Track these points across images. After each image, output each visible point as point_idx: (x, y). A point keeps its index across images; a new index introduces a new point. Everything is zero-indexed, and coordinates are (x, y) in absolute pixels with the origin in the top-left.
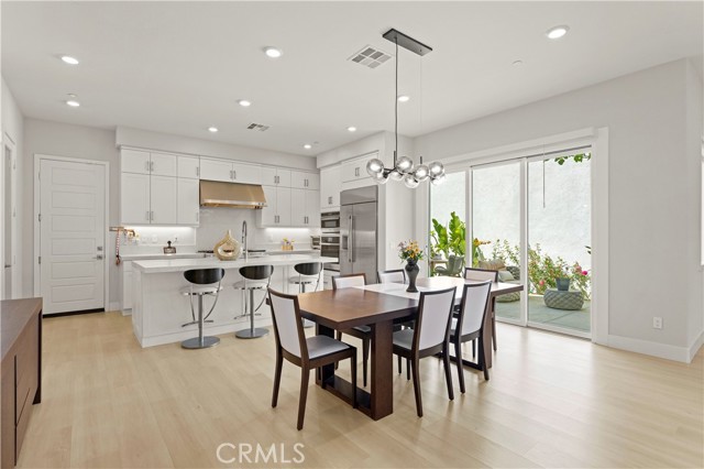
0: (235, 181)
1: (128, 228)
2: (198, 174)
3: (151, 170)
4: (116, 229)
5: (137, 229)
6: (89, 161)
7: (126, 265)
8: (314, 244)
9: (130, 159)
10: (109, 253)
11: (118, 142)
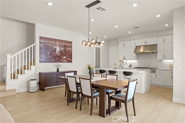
0: (146, 45)
2: (135, 45)
3: (124, 46)
4: (121, 61)
11: (118, 41)
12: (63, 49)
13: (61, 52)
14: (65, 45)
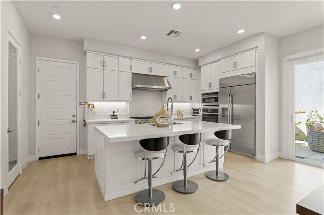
0: (151, 74)
1: (90, 103)
2: (131, 69)
3: (104, 66)
4: (84, 104)
5: (95, 104)
6: (68, 61)
7: (90, 127)
8: (194, 113)
9: (92, 60)
10: (79, 118)
11: (85, 48)
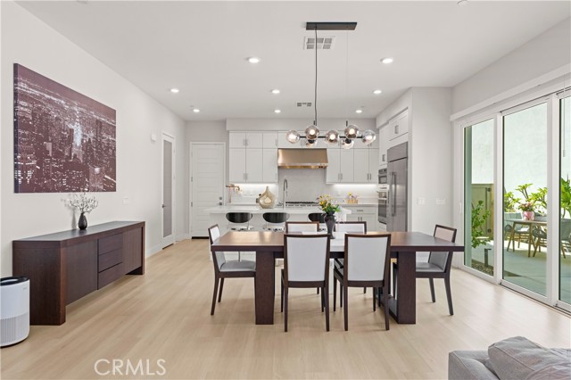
0: (304, 147)
1: (235, 185)
2: (277, 144)
3: (246, 145)
4: (230, 186)
6: (215, 143)
9: (234, 139)
10: (225, 201)
12: (92, 135)
13: (87, 146)
14: (97, 121)
